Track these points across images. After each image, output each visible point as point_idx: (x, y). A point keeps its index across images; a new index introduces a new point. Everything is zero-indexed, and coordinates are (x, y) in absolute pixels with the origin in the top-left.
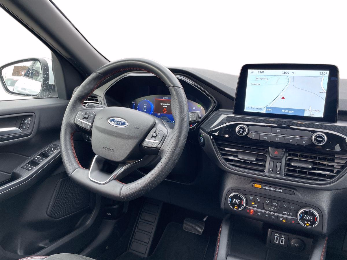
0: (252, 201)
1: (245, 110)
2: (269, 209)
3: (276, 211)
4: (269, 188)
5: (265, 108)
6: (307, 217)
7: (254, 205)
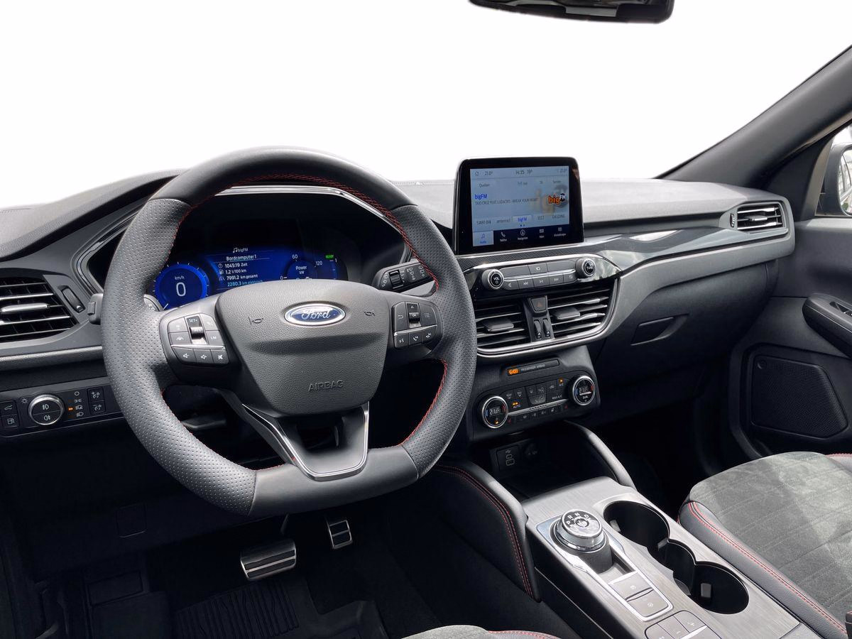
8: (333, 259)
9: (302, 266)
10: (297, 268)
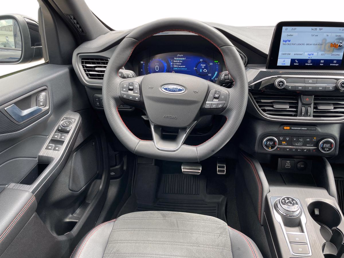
8: (218, 63)
9: (204, 64)
10: (201, 65)
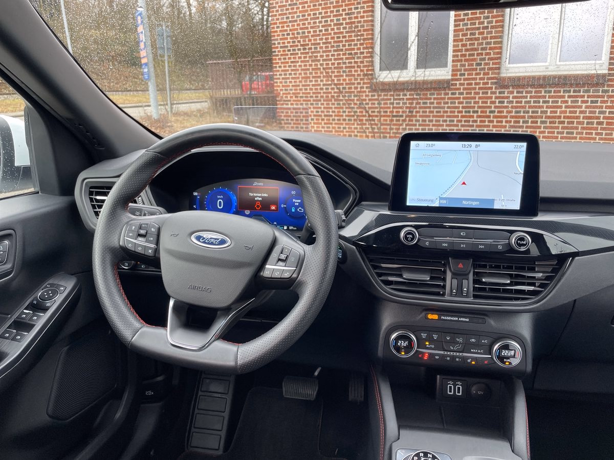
0: (426, 340)
1: (408, 204)
2: (452, 348)
3: (461, 350)
4: (449, 318)
5: (438, 199)
6: (505, 352)
7: (429, 345)
